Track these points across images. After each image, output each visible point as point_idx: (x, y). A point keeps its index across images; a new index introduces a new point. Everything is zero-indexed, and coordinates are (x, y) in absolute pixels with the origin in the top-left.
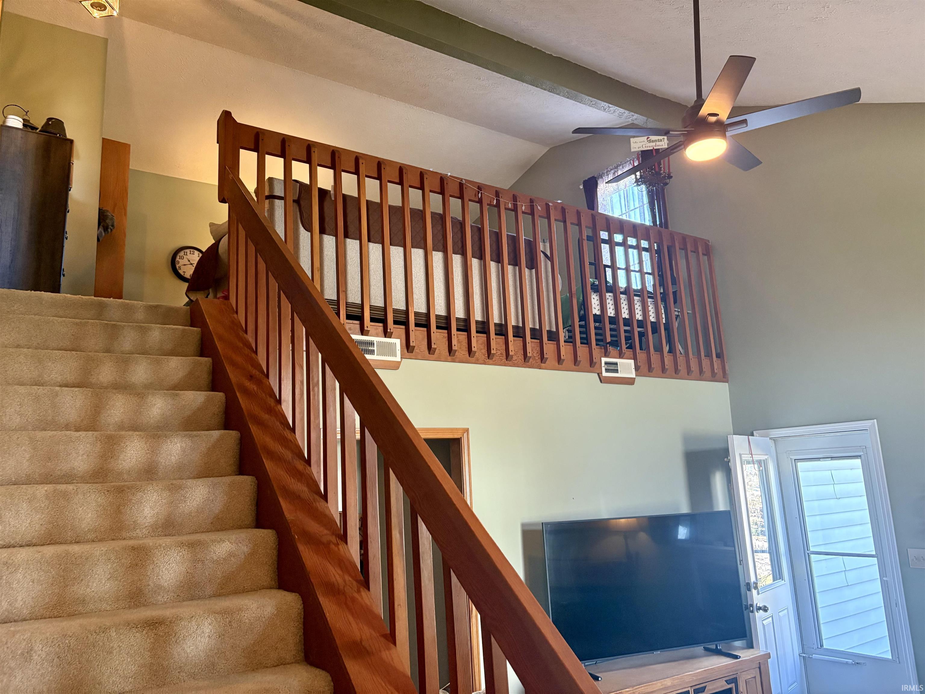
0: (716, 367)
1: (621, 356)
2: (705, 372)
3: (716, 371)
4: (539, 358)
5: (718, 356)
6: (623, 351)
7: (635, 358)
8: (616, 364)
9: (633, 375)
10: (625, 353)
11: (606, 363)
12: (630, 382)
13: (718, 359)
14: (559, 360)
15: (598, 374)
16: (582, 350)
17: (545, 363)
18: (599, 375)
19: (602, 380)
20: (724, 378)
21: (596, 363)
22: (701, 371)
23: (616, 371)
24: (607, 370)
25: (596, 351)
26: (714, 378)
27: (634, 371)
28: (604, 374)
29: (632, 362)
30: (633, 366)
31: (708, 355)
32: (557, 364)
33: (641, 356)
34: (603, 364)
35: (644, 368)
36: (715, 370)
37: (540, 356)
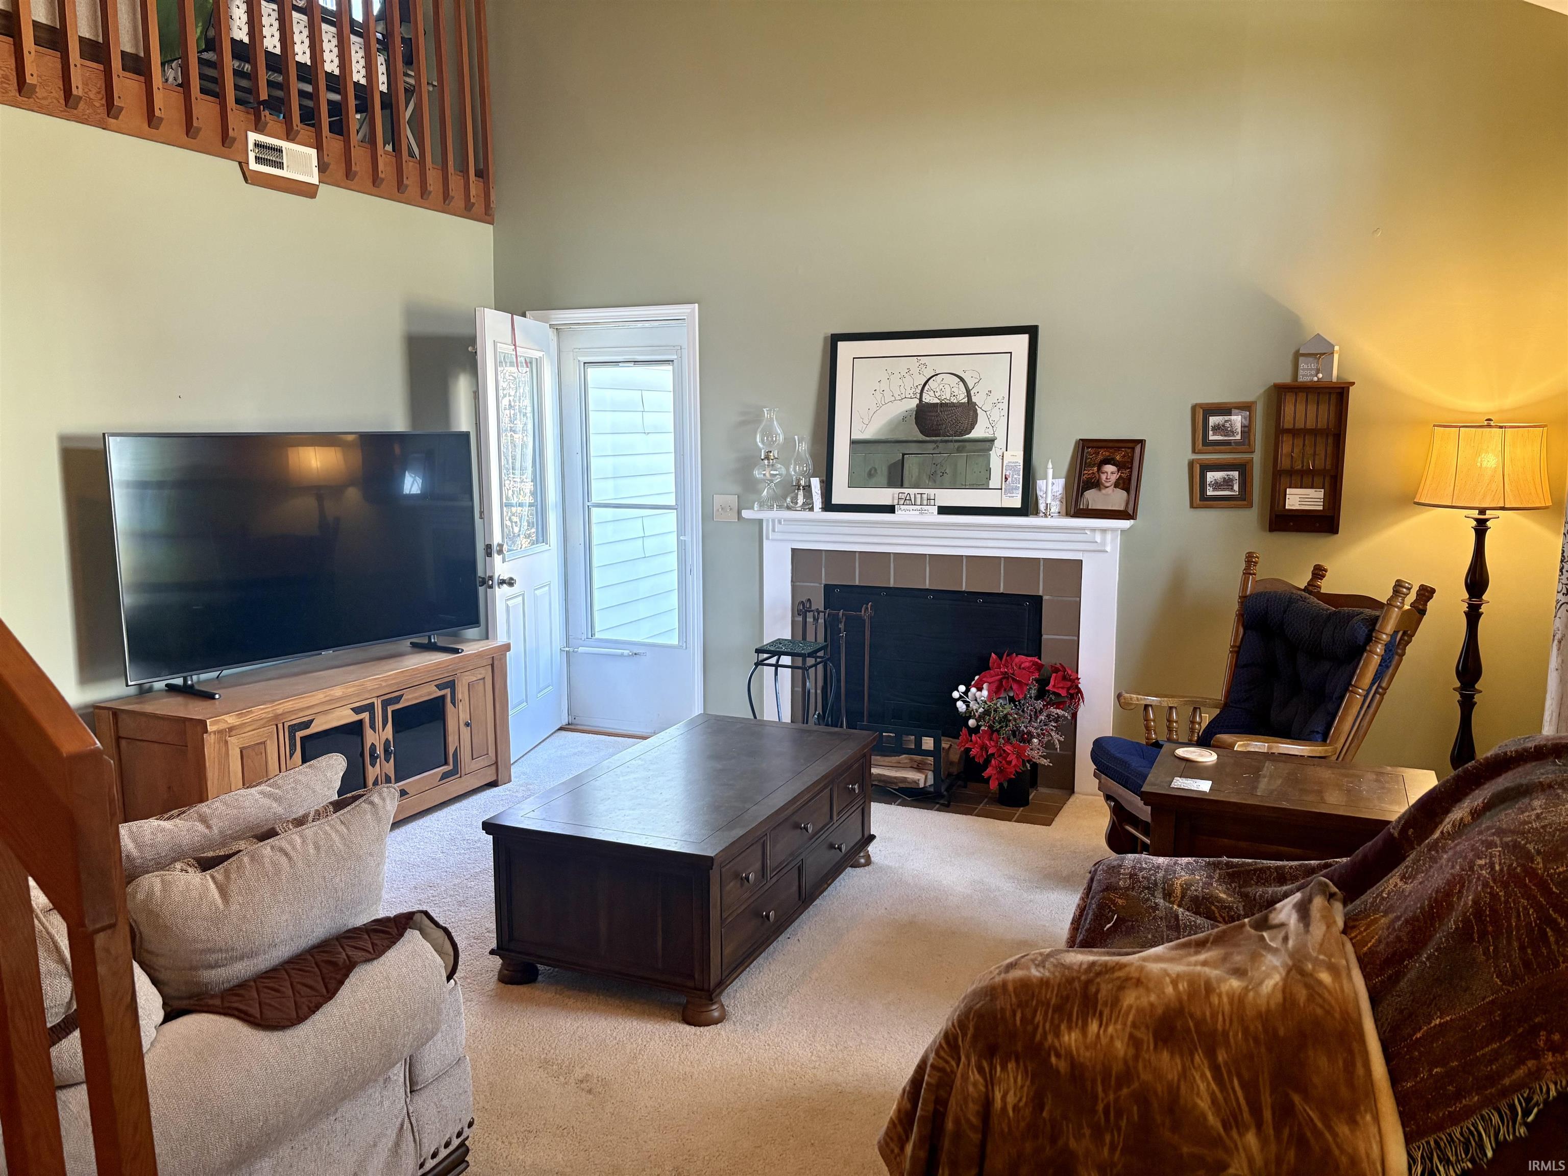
0: (473, 192)
1: (290, 137)
2: (453, 198)
3: (472, 200)
4: (103, 105)
5: (479, 174)
6: (295, 128)
7: (319, 147)
8: (280, 150)
9: (314, 179)
10: (298, 132)
11: (257, 145)
12: (307, 191)
13: (477, 178)
14: (151, 118)
15: (240, 163)
16: (204, 108)
17: (116, 118)
18: (243, 165)
19: (248, 177)
20: (486, 215)
21: (234, 139)
22: (446, 196)
23: (280, 165)
24: (258, 160)
25: (237, 116)
26: (467, 211)
27: (316, 170)
28: (253, 166)
29: (313, 152)
30: (315, 162)
31: (464, 171)
32: (146, 125)
33: (333, 143)
34: (251, 146)
35: (337, 169)
36: (472, 197)
37: (104, 101)
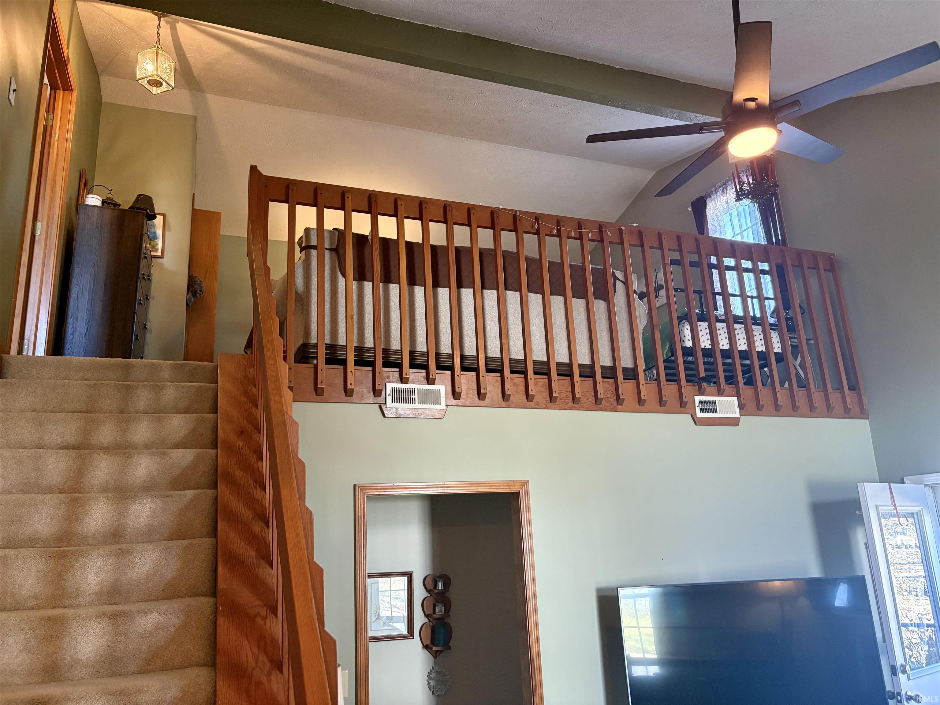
0: (848, 400)
1: (720, 393)
2: (834, 407)
3: (849, 406)
4: (614, 400)
5: (851, 388)
6: (722, 387)
7: (738, 395)
8: (714, 403)
9: (737, 415)
10: (724, 390)
11: (701, 402)
12: (734, 422)
13: (851, 391)
14: (640, 401)
15: (691, 415)
16: (669, 389)
17: (622, 405)
18: (693, 416)
19: (697, 421)
20: (863, 414)
21: (687, 402)
22: (829, 407)
23: (715, 411)
24: (702, 410)
25: (687, 388)
26: (847, 414)
27: (737, 410)
28: (699, 415)
29: (735, 399)
30: (736, 404)
31: (840, 388)
32: (638, 405)
33: (747, 392)
34: (697, 403)
35: (751, 405)
36: (848, 405)
37: (615, 398)
